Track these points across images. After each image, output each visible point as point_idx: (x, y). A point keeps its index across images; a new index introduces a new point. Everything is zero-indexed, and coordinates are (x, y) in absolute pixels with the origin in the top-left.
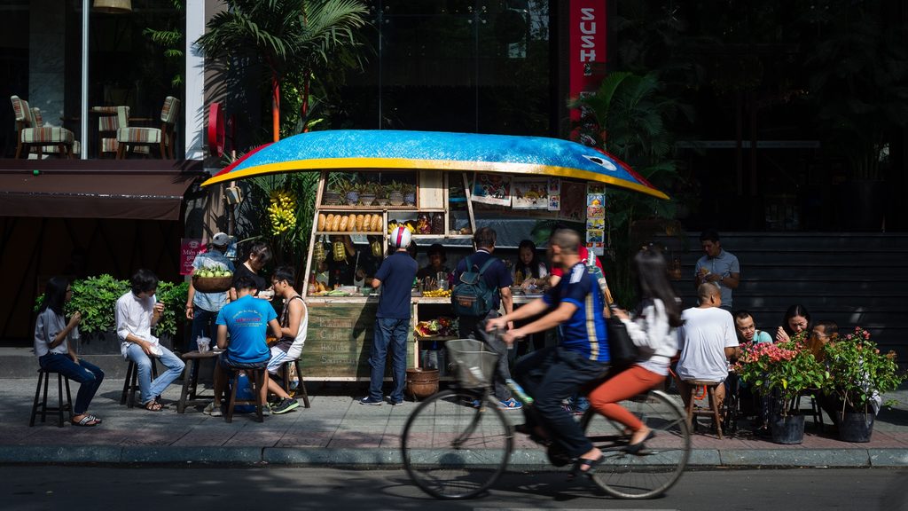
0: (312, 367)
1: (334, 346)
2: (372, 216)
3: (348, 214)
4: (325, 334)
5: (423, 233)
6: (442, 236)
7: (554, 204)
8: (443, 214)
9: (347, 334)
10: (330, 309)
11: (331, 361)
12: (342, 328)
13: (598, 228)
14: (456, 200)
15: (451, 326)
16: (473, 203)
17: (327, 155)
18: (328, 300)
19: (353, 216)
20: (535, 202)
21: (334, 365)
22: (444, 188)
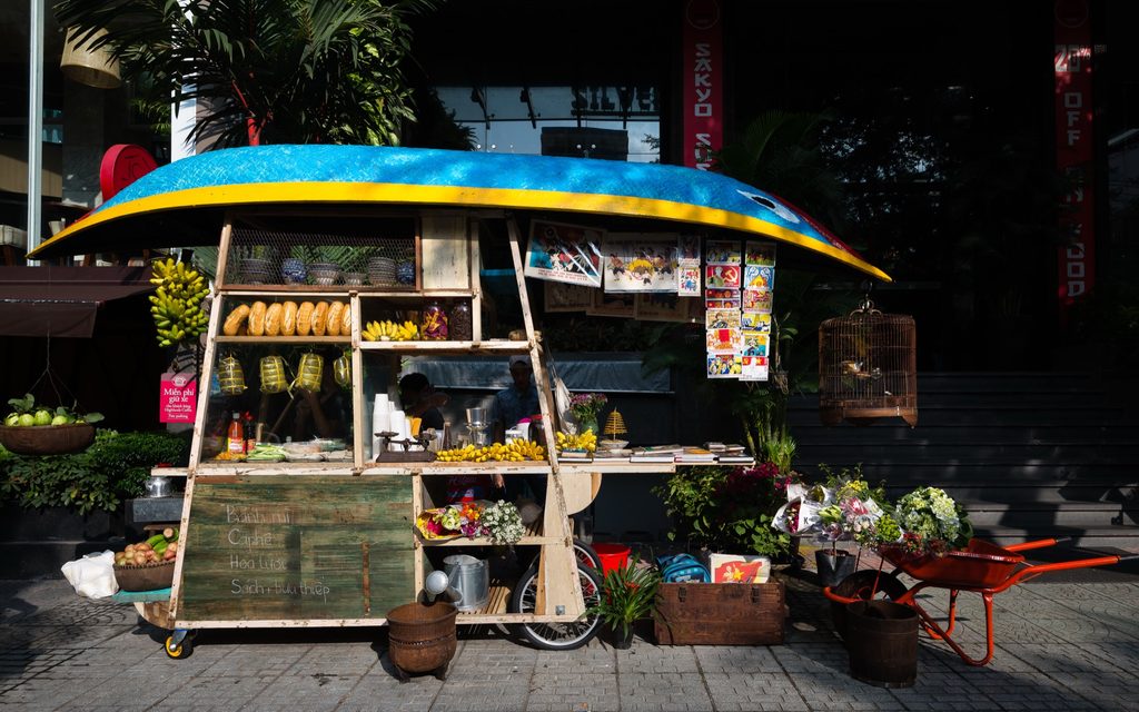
0: (213, 601)
1: (256, 559)
2: (330, 304)
3: (281, 300)
4: (236, 537)
5: (432, 339)
6: (467, 345)
7: (689, 285)
8: (468, 301)
9: (281, 537)
10: (247, 486)
11: (249, 589)
12: (271, 525)
13: (759, 329)
14: (495, 273)
15: (483, 519)
16: (529, 280)
17: (231, 180)
18: (243, 469)
19: (290, 306)
20: (647, 281)
21: (256, 597)
22: (469, 239)
